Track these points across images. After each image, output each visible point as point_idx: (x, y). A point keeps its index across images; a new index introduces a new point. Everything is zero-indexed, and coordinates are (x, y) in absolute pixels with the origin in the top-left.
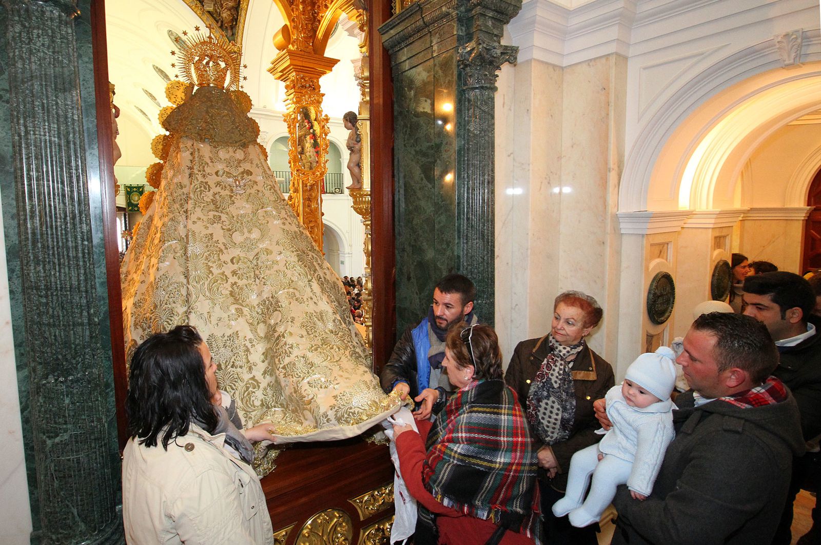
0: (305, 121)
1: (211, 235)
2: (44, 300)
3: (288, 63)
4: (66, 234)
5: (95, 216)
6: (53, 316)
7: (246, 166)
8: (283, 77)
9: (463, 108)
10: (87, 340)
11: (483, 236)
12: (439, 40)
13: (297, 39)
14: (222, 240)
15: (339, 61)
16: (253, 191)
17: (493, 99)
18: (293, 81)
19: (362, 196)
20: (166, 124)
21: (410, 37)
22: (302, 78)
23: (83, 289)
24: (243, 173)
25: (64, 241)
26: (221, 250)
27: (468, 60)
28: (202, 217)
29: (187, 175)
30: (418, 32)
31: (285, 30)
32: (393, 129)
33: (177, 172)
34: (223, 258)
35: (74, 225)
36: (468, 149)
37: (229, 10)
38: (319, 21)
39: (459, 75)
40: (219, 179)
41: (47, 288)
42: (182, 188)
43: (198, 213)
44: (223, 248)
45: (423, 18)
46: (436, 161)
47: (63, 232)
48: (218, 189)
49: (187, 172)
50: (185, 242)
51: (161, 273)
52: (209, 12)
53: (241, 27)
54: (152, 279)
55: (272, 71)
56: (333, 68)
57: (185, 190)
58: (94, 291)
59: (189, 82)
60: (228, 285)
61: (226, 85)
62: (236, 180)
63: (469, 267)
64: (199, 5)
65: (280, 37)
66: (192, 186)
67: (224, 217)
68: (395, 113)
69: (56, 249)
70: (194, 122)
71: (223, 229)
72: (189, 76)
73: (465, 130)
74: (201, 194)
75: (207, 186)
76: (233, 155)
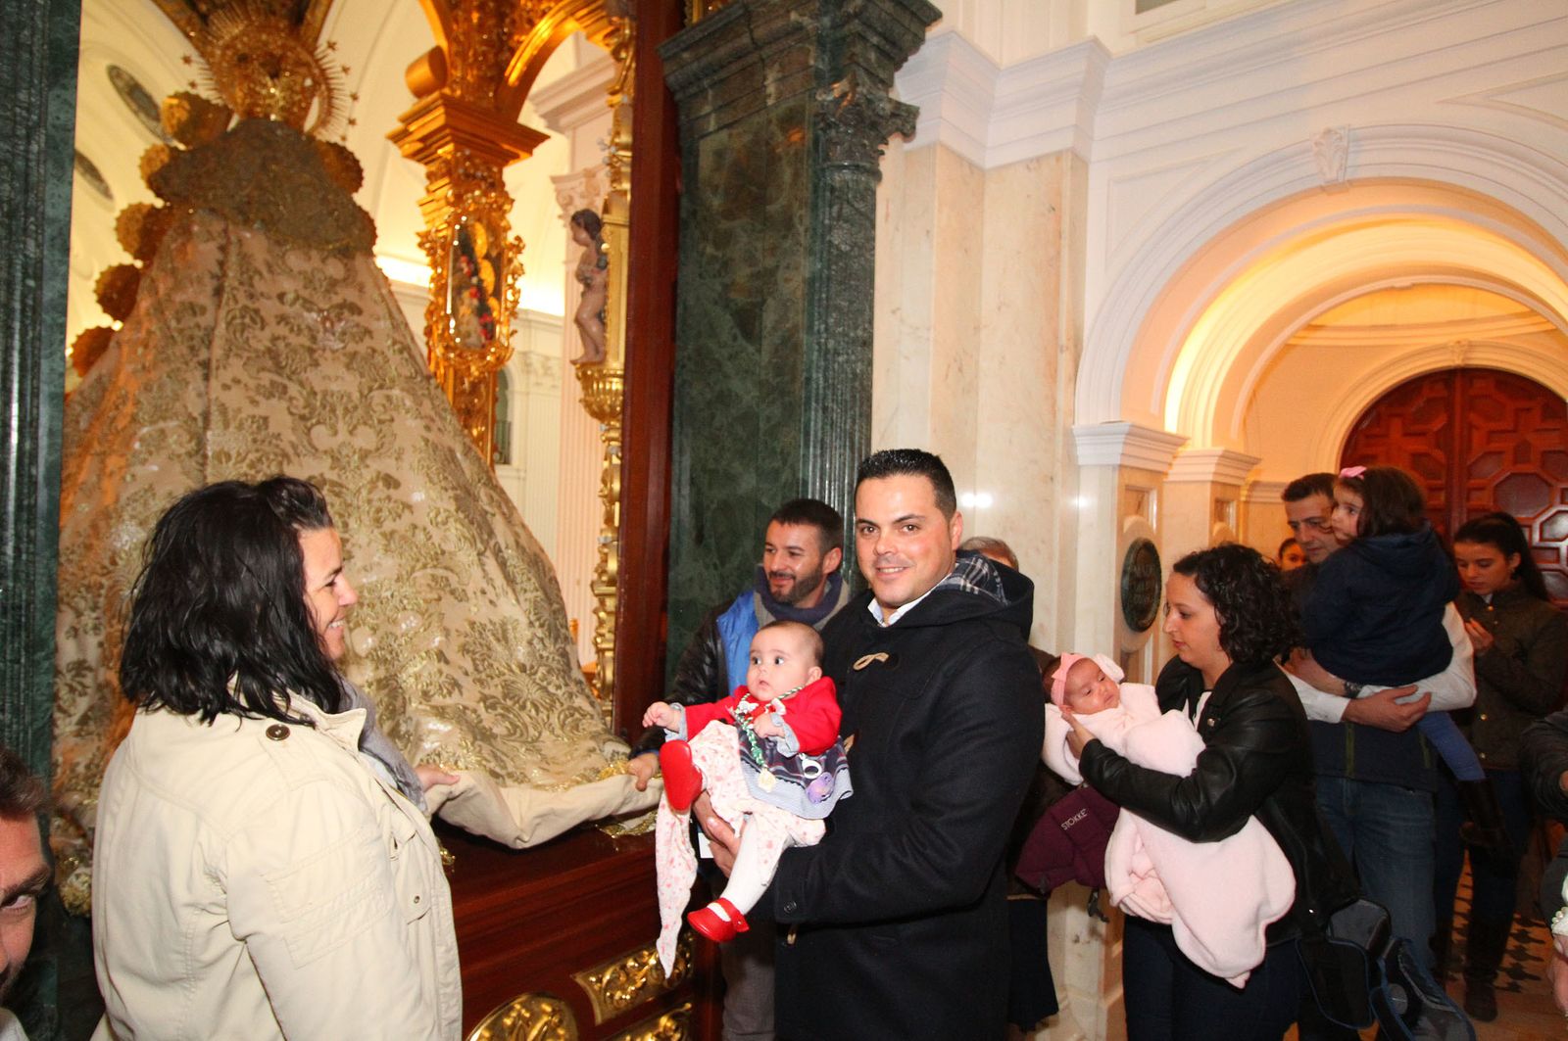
0: (463, 258)
1: (266, 419)
3: (441, 121)
7: (349, 294)
8: (423, 153)
13: (462, 77)
14: (288, 436)
15: (547, 137)
16: (362, 348)
17: (873, 195)
18: (446, 162)
19: (604, 378)
20: (156, 183)
22: (468, 158)
24: (341, 307)
26: (285, 455)
27: (833, 115)
28: (245, 378)
29: (209, 289)
31: (436, 57)
32: (676, 245)
33: (183, 281)
40: (287, 309)
42: (194, 314)
43: (236, 368)
44: (289, 450)
46: (764, 301)
48: (282, 330)
49: (210, 285)
50: (199, 426)
51: (134, 487)
54: (109, 500)
55: (399, 138)
56: (536, 151)
57: (203, 319)
59: (220, 101)
62: (325, 319)
65: (424, 72)
66: (223, 312)
67: (294, 389)
70: (231, 184)
71: (291, 413)
74: (242, 332)
75: (257, 318)
76: (321, 266)
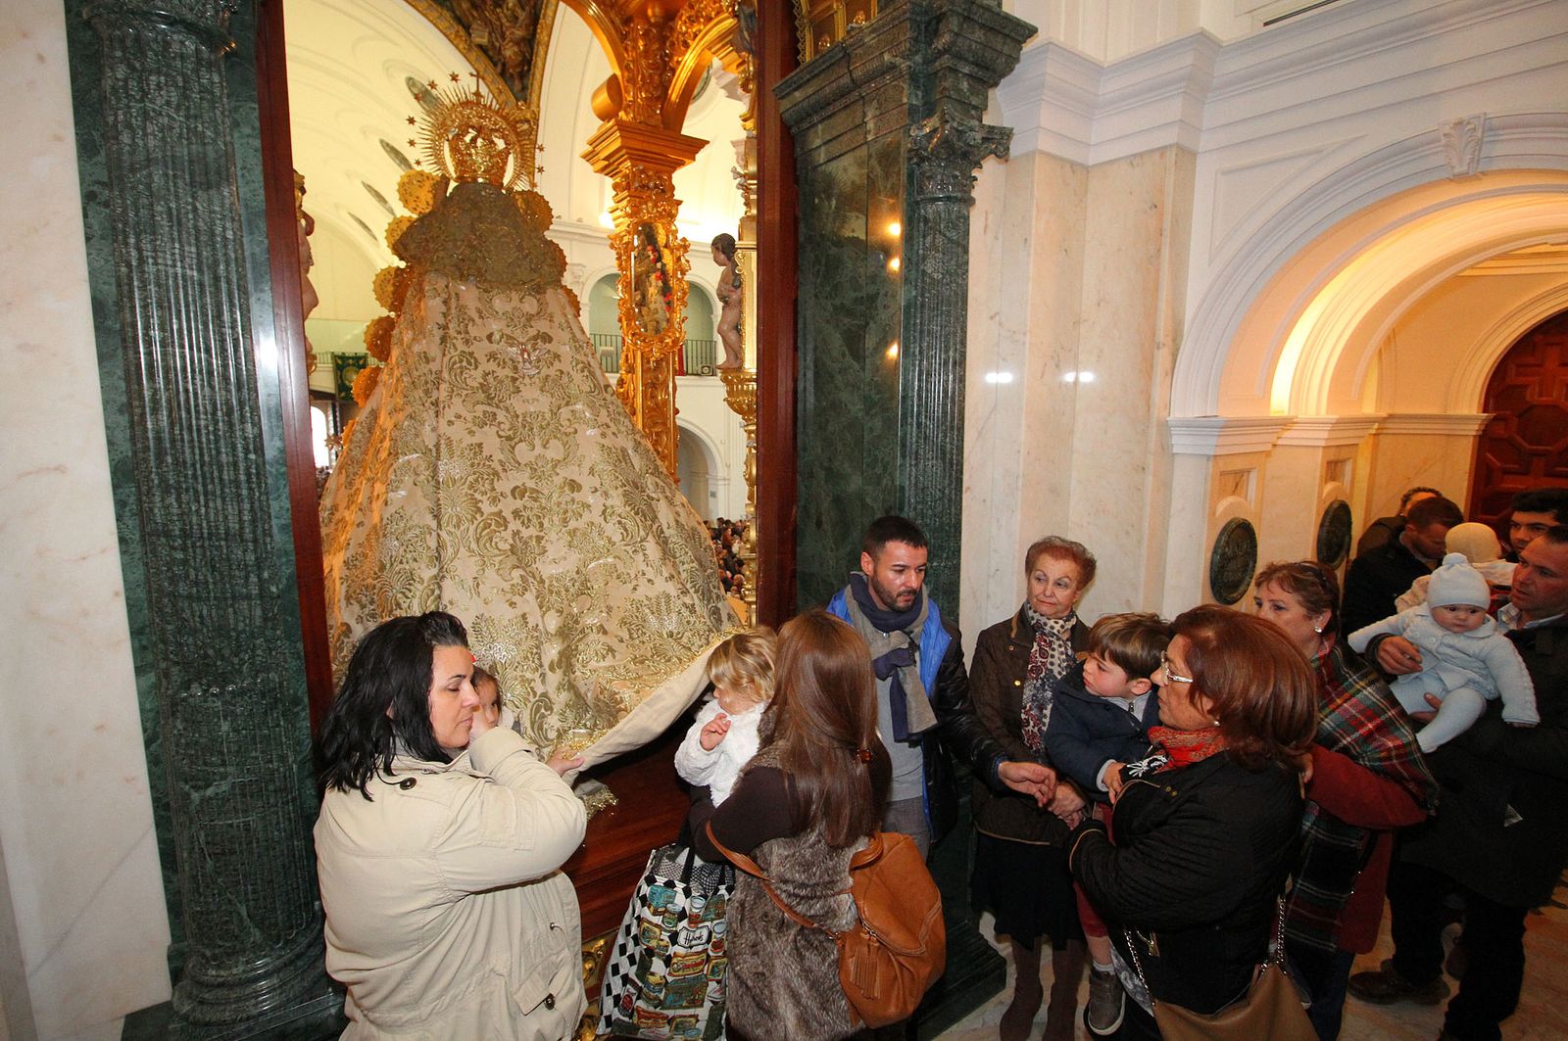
0: (649, 248)
1: (480, 445)
2: (180, 555)
3: (618, 144)
4: (217, 441)
5: (269, 409)
6: (196, 583)
7: (542, 326)
8: (609, 169)
9: (916, 233)
10: (258, 624)
11: (944, 453)
12: (878, 112)
13: (634, 102)
14: (498, 456)
15: (708, 142)
16: (552, 372)
17: (967, 219)
18: (626, 176)
19: (742, 381)
20: (399, 247)
21: (829, 104)
22: (643, 172)
23: (248, 536)
24: (535, 338)
25: (214, 452)
26: (496, 474)
27: (926, 150)
28: (464, 413)
29: (437, 339)
30: (842, 96)
31: (612, 84)
32: (796, 268)
33: (420, 333)
34: (500, 486)
35: (231, 425)
36: (923, 306)
37: (517, 44)
38: (674, 71)
39: (911, 176)
40: (494, 347)
41: (185, 534)
42: (428, 362)
43: (457, 406)
44: (499, 468)
45: (850, 72)
46: (867, 324)
47: (212, 437)
48: (492, 366)
49: (438, 334)
50: (433, 456)
51: (391, 509)
52: (480, 47)
53: (538, 76)
54: (376, 519)
55: (589, 157)
56: (697, 156)
57: (434, 366)
58: (268, 540)
59: (439, 173)
60: (507, 535)
61: (506, 181)
62: (524, 350)
63: (920, 507)
64: (462, 33)
65: (604, 98)
66: (446, 359)
67: (501, 416)
68: (801, 239)
69: (198, 466)
70: (450, 245)
71: (500, 437)
72: (440, 161)
73: (917, 271)
74: (461, 373)
75: (471, 360)
76: (519, 305)
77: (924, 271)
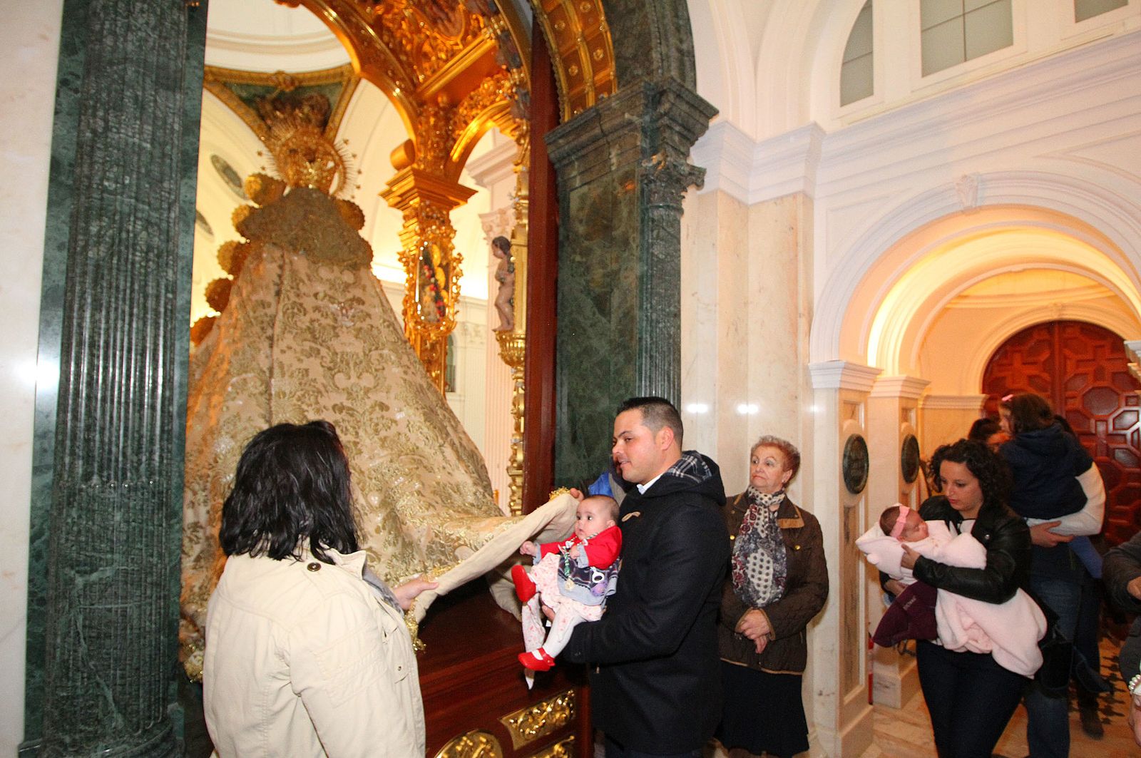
0: (426, 267)
1: (307, 371)
3: (412, 184)
7: (357, 292)
8: (401, 204)
9: (646, 230)
12: (619, 152)
13: (424, 157)
14: (321, 379)
15: (477, 192)
16: (365, 325)
17: (679, 221)
18: (415, 209)
19: (513, 340)
20: (241, 227)
22: (429, 206)
24: (351, 300)
26: (319, 392)
27: (652, 175)
28: (294, 345)
29: (273, 292)
30: (593, 142)
31: (408, 145)
33: (259, 286)
34: (322, 401)
36: (652, 276)
38: (455, 141)
39: (642, 192)
40: (319, 302)
42: (265, 307)
43: (289, 340)
44: (322, 389)
45: (601, 126)
46: (613, 289)
48: (317, 315)
49: (274, 288)
50: (267, 376)
55: (384, 196)
56: (469, 200)
57: (270, 311)
61: (331, 192)
62: (342, 308)
65: (401, 155)
66: (282, 305)
67: (324, 351)
70: (287, 228)
71: (323, 366)
73: (648, 253)
74: (293, 317)
75: (302, 309)
76: (340, 275)
77: (652, 253)
